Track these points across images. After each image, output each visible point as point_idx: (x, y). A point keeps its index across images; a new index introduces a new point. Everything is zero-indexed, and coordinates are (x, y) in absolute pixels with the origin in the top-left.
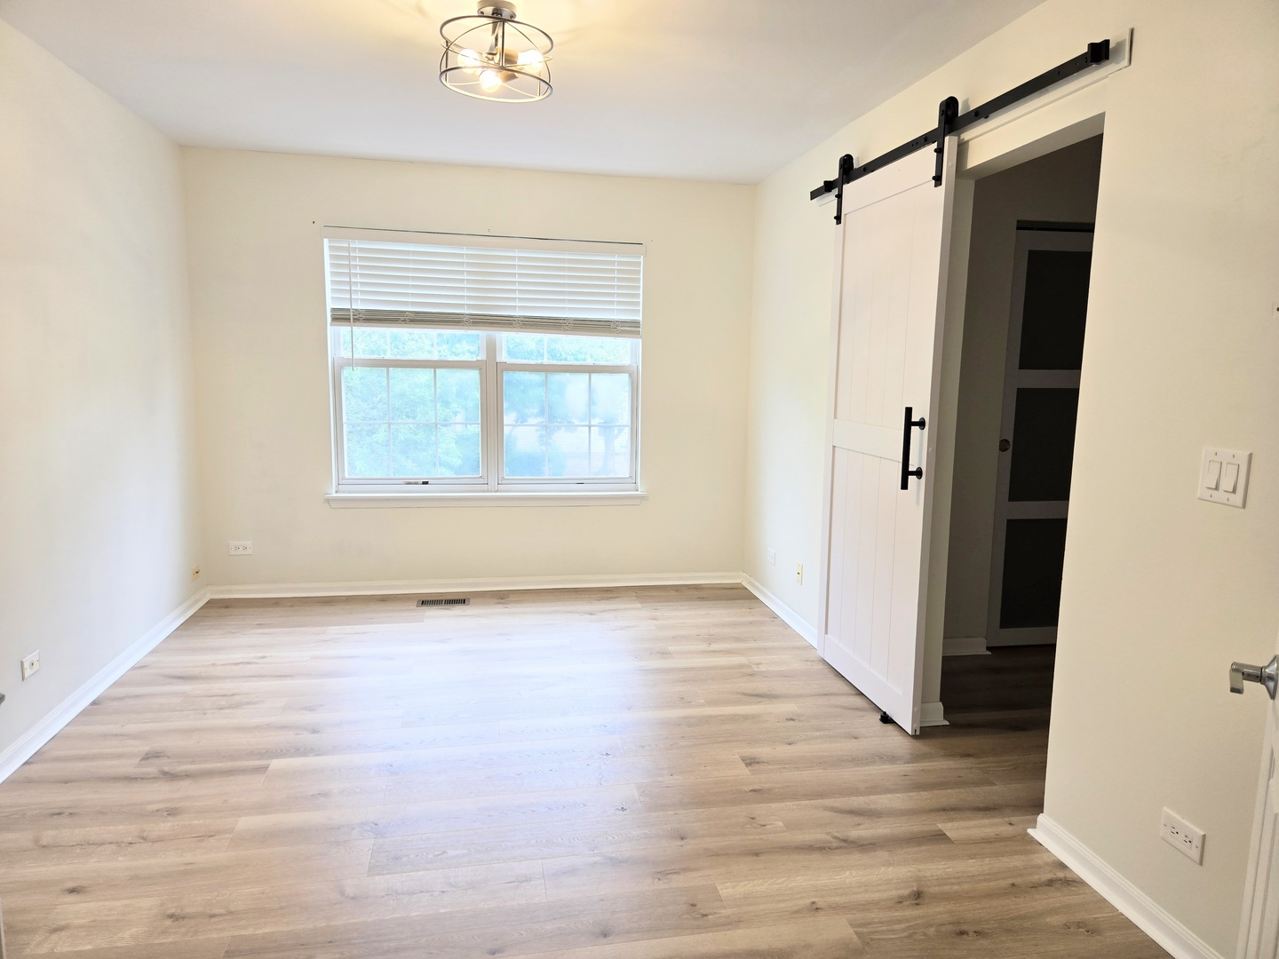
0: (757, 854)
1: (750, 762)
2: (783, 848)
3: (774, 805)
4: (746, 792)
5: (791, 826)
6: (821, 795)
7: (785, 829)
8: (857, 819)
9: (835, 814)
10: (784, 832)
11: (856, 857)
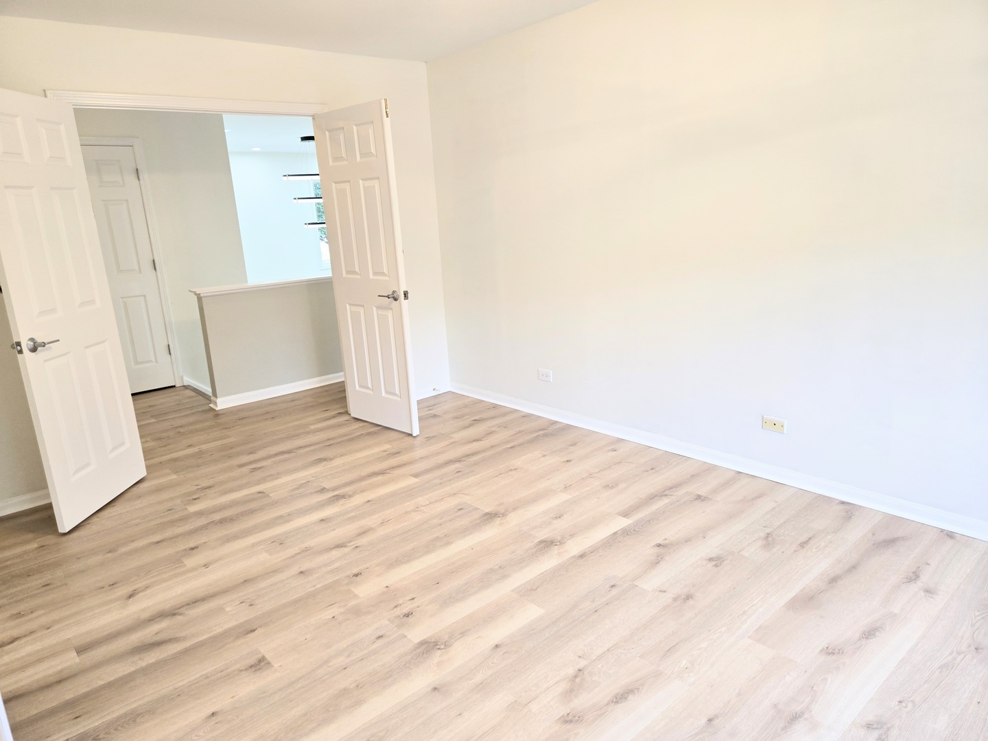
0: (245, 581)
1: (260, 664)
2: (226, 592)
3: (233, 623)
4: (259, 627)
5: (221, 609)
6: (186, 651)
7: (224, 606)
8: (158, 638)
9: (177, 635)
10: (224, 604)
11: (167, 606)
